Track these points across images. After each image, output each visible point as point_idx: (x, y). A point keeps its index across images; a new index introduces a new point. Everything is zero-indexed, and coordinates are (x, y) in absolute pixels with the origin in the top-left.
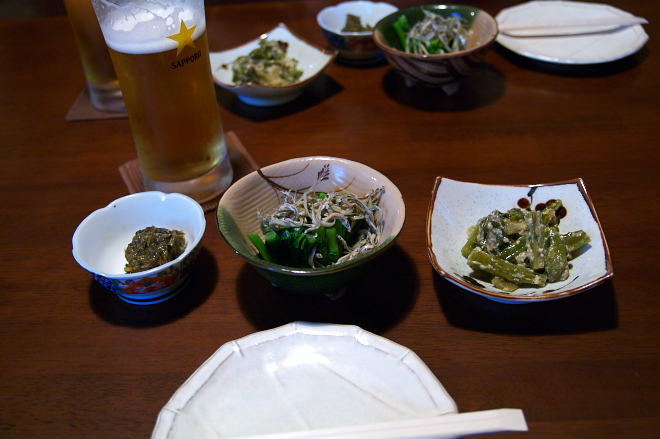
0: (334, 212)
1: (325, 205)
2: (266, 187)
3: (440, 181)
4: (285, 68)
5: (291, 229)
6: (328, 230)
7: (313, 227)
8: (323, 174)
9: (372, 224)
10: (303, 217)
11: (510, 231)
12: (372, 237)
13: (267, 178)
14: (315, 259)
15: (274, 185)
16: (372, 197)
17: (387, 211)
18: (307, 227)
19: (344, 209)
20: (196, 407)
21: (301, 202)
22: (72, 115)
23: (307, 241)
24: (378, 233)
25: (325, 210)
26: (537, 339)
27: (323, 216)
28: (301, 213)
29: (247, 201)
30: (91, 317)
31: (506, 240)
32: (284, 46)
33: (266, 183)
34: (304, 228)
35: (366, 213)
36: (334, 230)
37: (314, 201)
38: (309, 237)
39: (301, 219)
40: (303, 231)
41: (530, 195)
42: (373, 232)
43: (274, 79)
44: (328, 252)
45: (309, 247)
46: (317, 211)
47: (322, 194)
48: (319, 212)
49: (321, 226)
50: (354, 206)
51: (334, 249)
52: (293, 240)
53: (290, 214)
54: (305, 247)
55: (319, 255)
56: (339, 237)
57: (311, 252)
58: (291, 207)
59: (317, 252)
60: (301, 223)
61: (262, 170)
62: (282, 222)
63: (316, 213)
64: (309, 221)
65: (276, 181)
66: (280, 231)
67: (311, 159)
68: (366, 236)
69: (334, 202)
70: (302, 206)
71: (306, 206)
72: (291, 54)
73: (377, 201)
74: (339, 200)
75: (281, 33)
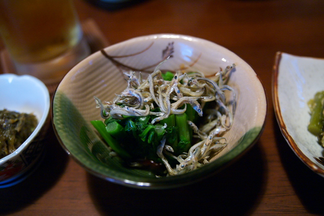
0: (184, 95)
1: (173, 87)
2: (110, 67)
3: (280, 57)
5: (135, 119)
6: (178, 118)
7: (161, 116)
8: (168, 52)
9: (222, 105)
10: (149, 103)
12: (223, 118)
13: (111, 58)
14: (165, 150)
15: (119, 65)
16: (223, 75)
17: (238, 90)
18: (154, 116)
19: (194, 90)
21: (146, 85)
23: (156, 134)
24: (230, 115)
25: (174, 94)
27: (172, 101)
28: (147, 100)
29: (91, 83)
33: (110, 63)
34: (151, 117)
35: (216, 93)
36: (184, 117)
37: (160, 83)
38: (157, 128)
39: (147, 107)
40: (150, 121)
42: (223, 112)
44: (179, 140)
45: (157, 140)
46: (165, 95)
47: (168, 74)
48: (167, 95)
49: (171, 114)
50: (205, 87)
51: (185, 137)
52: (138, 132)
53: (133, 101)
54: (153, 140)
55: (168, 147)
56: (190, 123)
57: (160, 144)
58: (135, 93)
59: (167, 143)
60: (147, 112)
61: (106, 50)
62: (124, 111)
63: (163, 98)
64: (157, 108)
65: (121, 61)
66: (123, 121)
67: (155, 37)
68: (216, 117)
69: (181, 82)
70: (148, 90)
71: (152, 90)
73: (226, 79)
74: (186, 80)
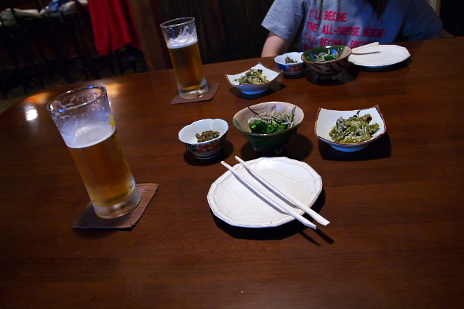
2: (251, 114)
3: (320, 109)
4: (260, 79)
8: (274, 108)
11: (347, 124)
13: (252, 110)
15: (254, 113)
20: (225, 183)
22: (173, 102)
26: (358, 162)
30: (186, 164)
31: (345, 127)
32: (260, 71)
33: (251, 112)
41: (358, 114)
43: (256, 82)
61: (250, 107)
65: (255, 111)
67: (268, 103)
72: (263, 74)
75: (259, 66)
